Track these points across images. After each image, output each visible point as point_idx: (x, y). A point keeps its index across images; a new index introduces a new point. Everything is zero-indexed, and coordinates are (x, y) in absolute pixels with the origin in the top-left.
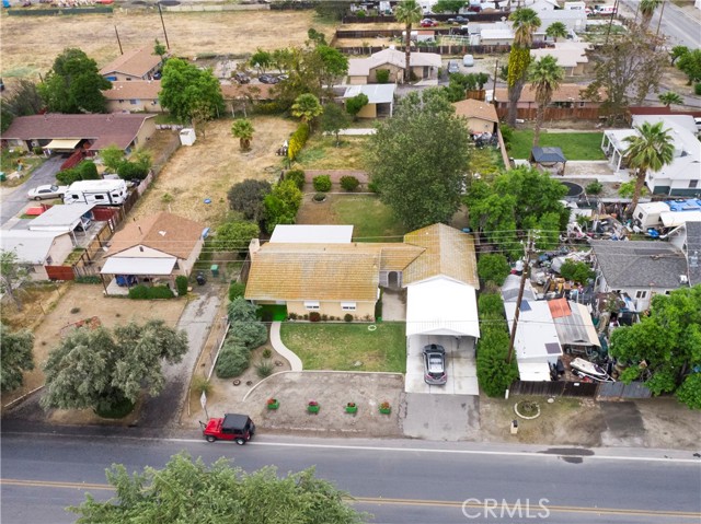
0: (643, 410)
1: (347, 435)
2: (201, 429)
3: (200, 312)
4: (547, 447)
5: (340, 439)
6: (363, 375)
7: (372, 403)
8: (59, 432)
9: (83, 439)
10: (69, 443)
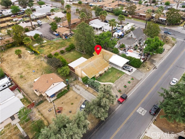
0: (152, 58)
1: (134, 86)
2: (117, 103)
3: (78, 89)
4: (152, 69)
5: (135, 87)
6: (122, 77)
7: (130, 80)
8: (97, 129)
9: (103, 125)
10: (102, 128)
